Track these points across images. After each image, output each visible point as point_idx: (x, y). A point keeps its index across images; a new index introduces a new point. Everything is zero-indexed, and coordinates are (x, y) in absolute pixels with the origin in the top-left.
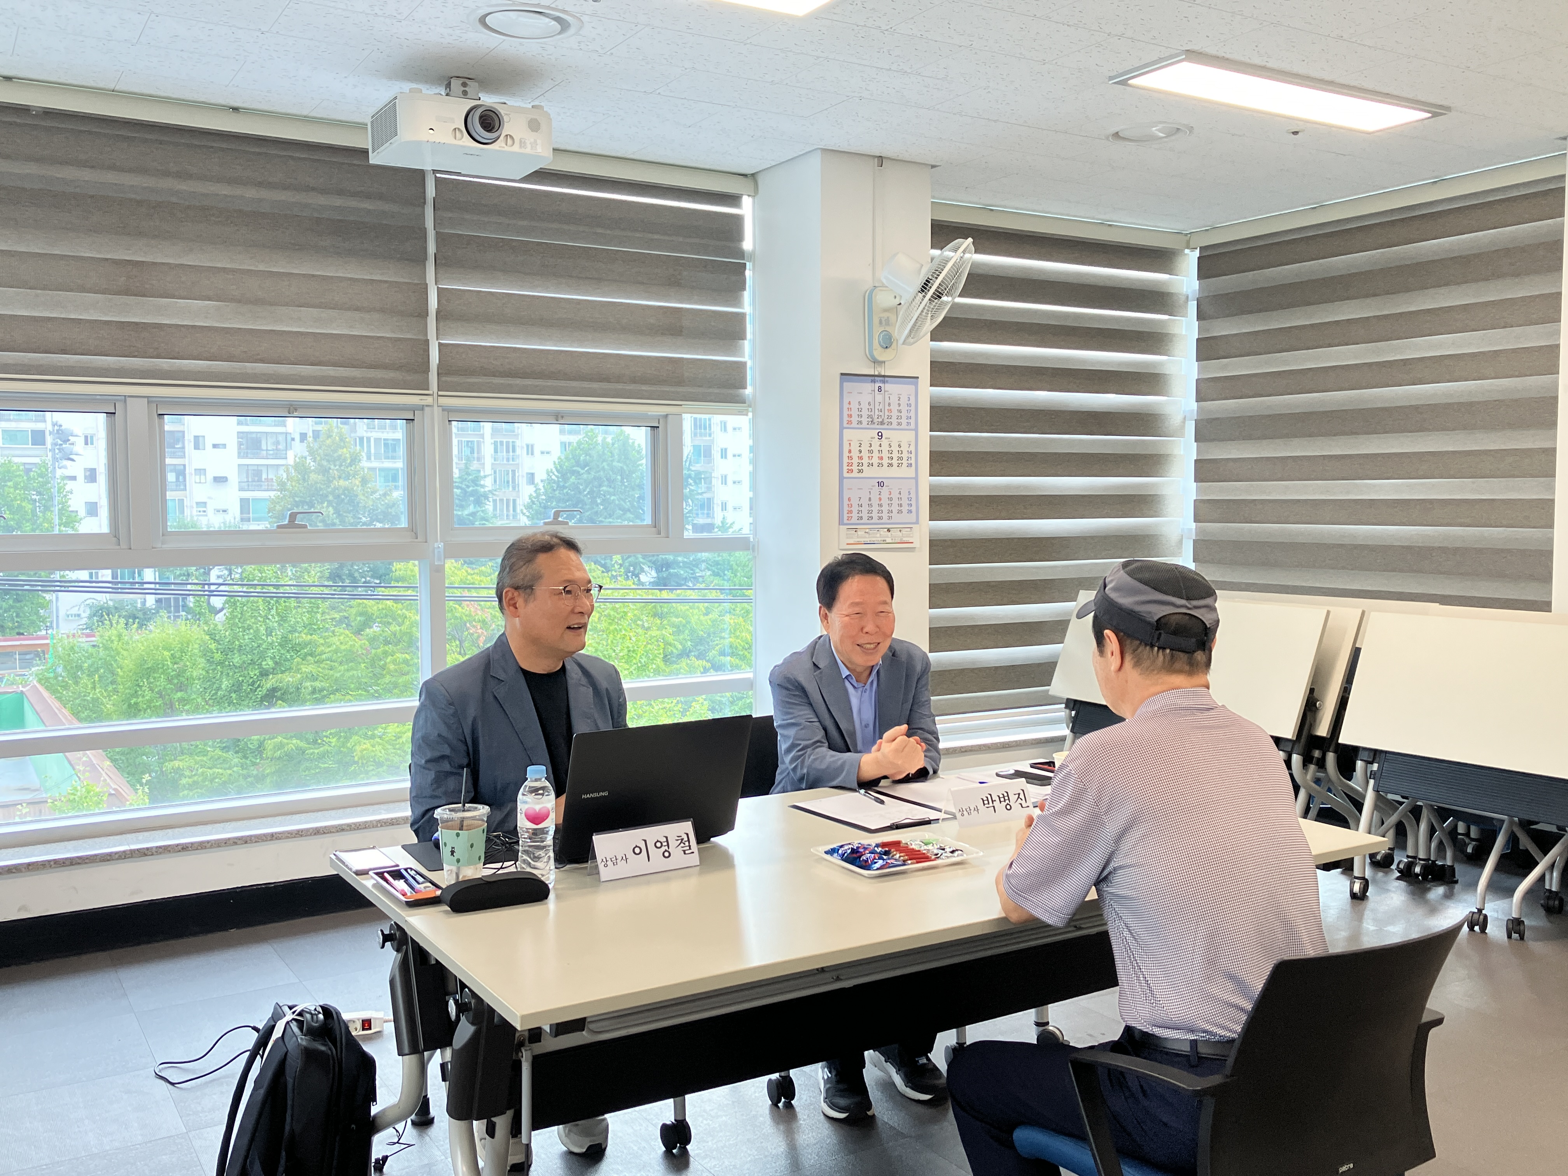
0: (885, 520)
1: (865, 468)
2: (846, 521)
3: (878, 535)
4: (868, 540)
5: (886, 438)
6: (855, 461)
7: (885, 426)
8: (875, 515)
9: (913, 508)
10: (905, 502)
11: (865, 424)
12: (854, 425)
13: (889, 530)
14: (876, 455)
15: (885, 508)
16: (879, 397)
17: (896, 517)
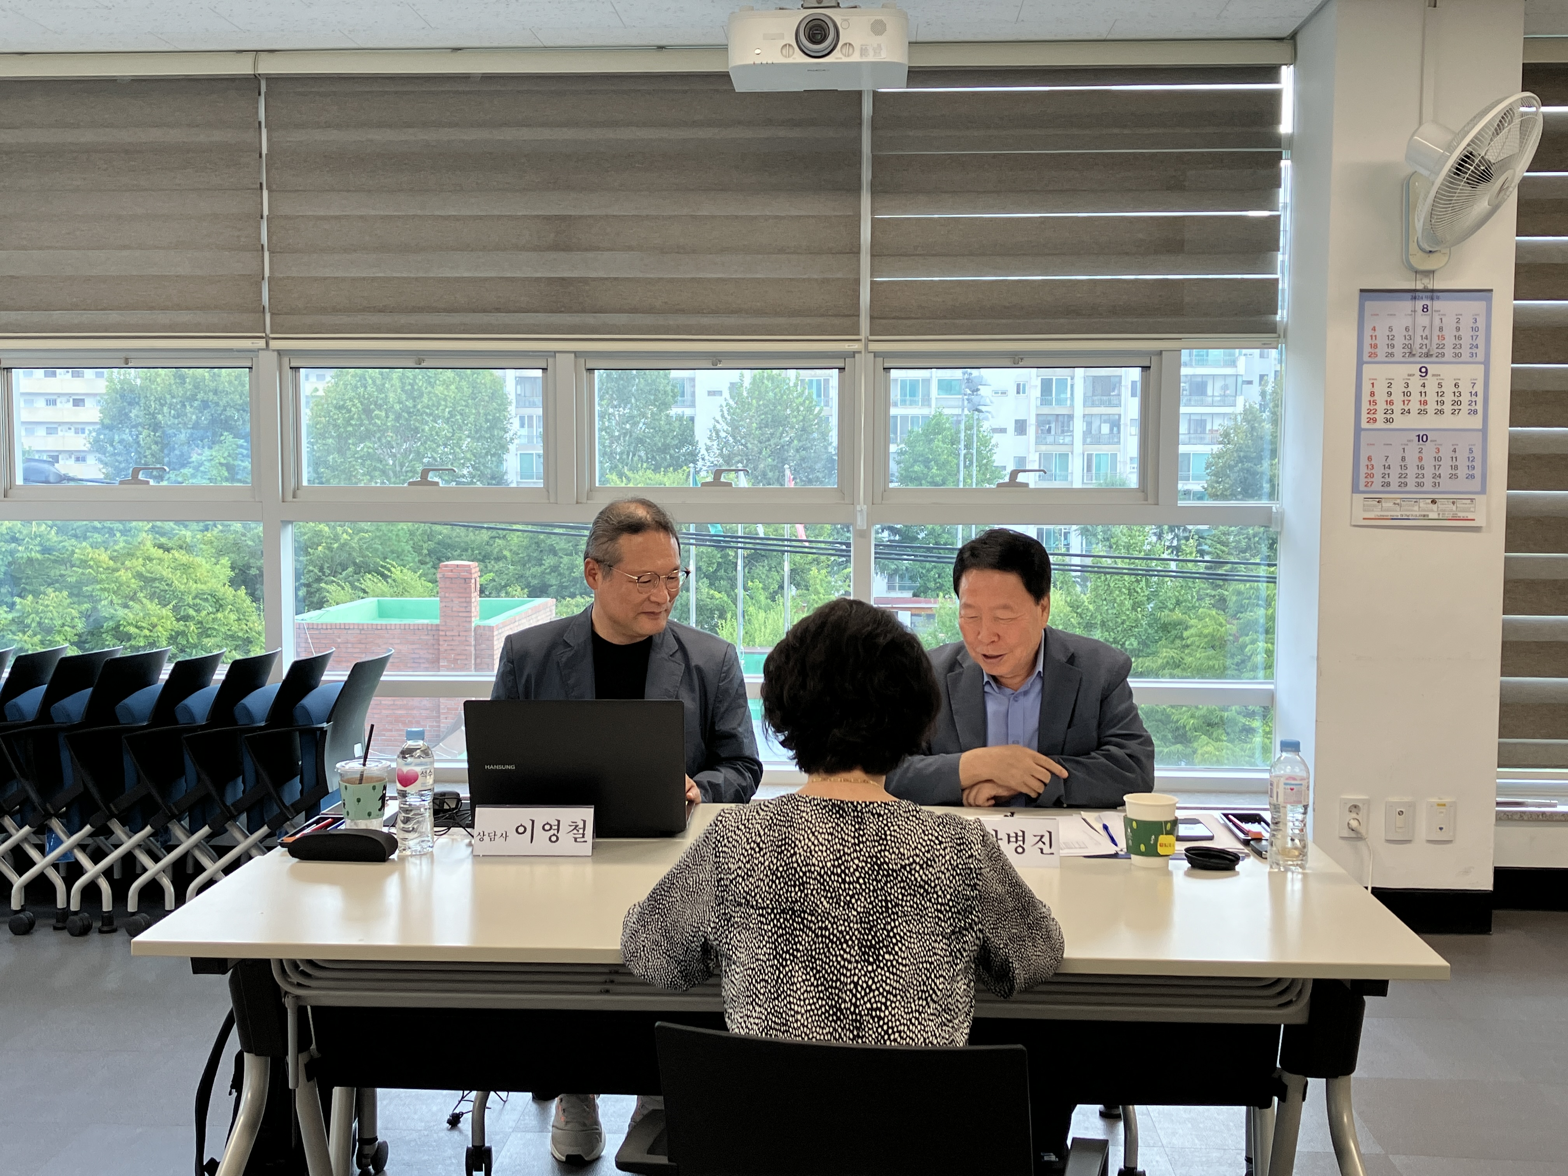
0: (1428, 486)
1: (1397, 416)
2: (1362, 487)
3: (1416, 508)
4: (1398, 514)
5: (1433, 375)
6: (1381, 406)
7: (1434, 359)
8: (1411, 481)
9: (1477, 472)
10: (1462, 463)
11: (1398, 356)
12: (1381, 357)
13: (1434, 502)
14: (1415, 398)
15: (1429, 472)
16: (1423, 320)
17: (1446, 483)
